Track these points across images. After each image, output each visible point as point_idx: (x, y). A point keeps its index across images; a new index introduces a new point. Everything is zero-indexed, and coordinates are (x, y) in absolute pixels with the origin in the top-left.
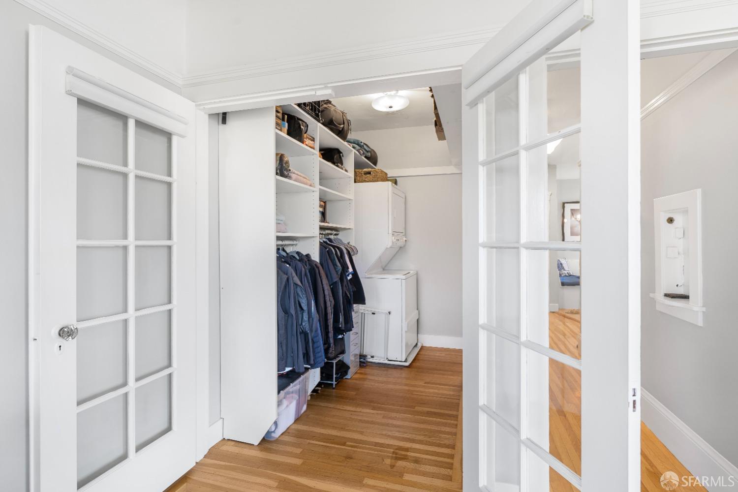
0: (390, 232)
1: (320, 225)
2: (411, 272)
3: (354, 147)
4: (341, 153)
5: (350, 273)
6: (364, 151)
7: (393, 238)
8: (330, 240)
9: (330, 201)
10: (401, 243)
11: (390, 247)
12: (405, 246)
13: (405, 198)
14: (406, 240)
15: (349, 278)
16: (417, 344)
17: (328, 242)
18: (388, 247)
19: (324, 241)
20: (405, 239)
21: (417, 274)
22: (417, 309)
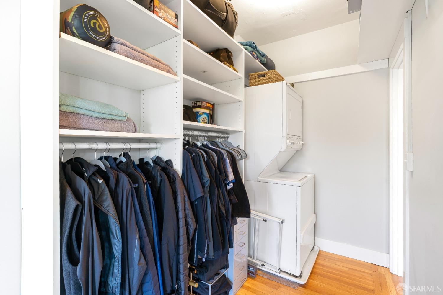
0: (285, 135)
1: (184, 125)
2: (309, 175)
3: (246, 49)
4: (230, 52)
5: (231, 182)
6: (258, 54)
7: (288, 141)
8: (214, 143)
9: (223, 104)
10: (296, 147)
11: (284, 151)
12: (301, 149)
13: (303, 103)
14: (303, 144)
15: (229, 187)
16: (313, 248)
17: (210, 146)
18: (282, 150)
19: (203, 145)
20: (302, 142)
21: (315, 177)
22: (314, 213)
